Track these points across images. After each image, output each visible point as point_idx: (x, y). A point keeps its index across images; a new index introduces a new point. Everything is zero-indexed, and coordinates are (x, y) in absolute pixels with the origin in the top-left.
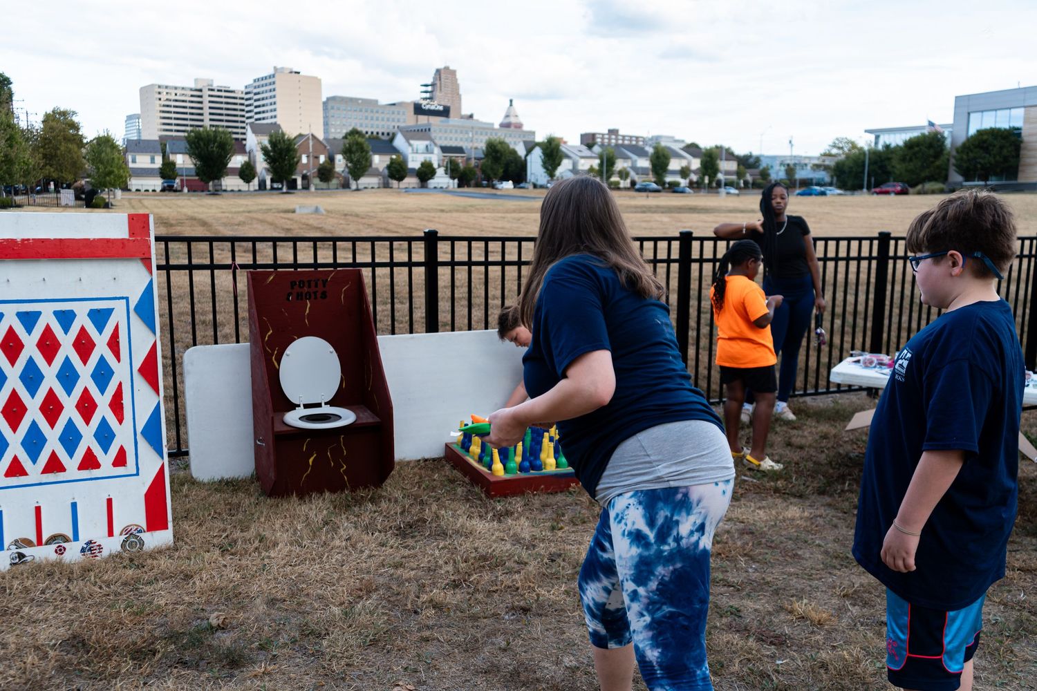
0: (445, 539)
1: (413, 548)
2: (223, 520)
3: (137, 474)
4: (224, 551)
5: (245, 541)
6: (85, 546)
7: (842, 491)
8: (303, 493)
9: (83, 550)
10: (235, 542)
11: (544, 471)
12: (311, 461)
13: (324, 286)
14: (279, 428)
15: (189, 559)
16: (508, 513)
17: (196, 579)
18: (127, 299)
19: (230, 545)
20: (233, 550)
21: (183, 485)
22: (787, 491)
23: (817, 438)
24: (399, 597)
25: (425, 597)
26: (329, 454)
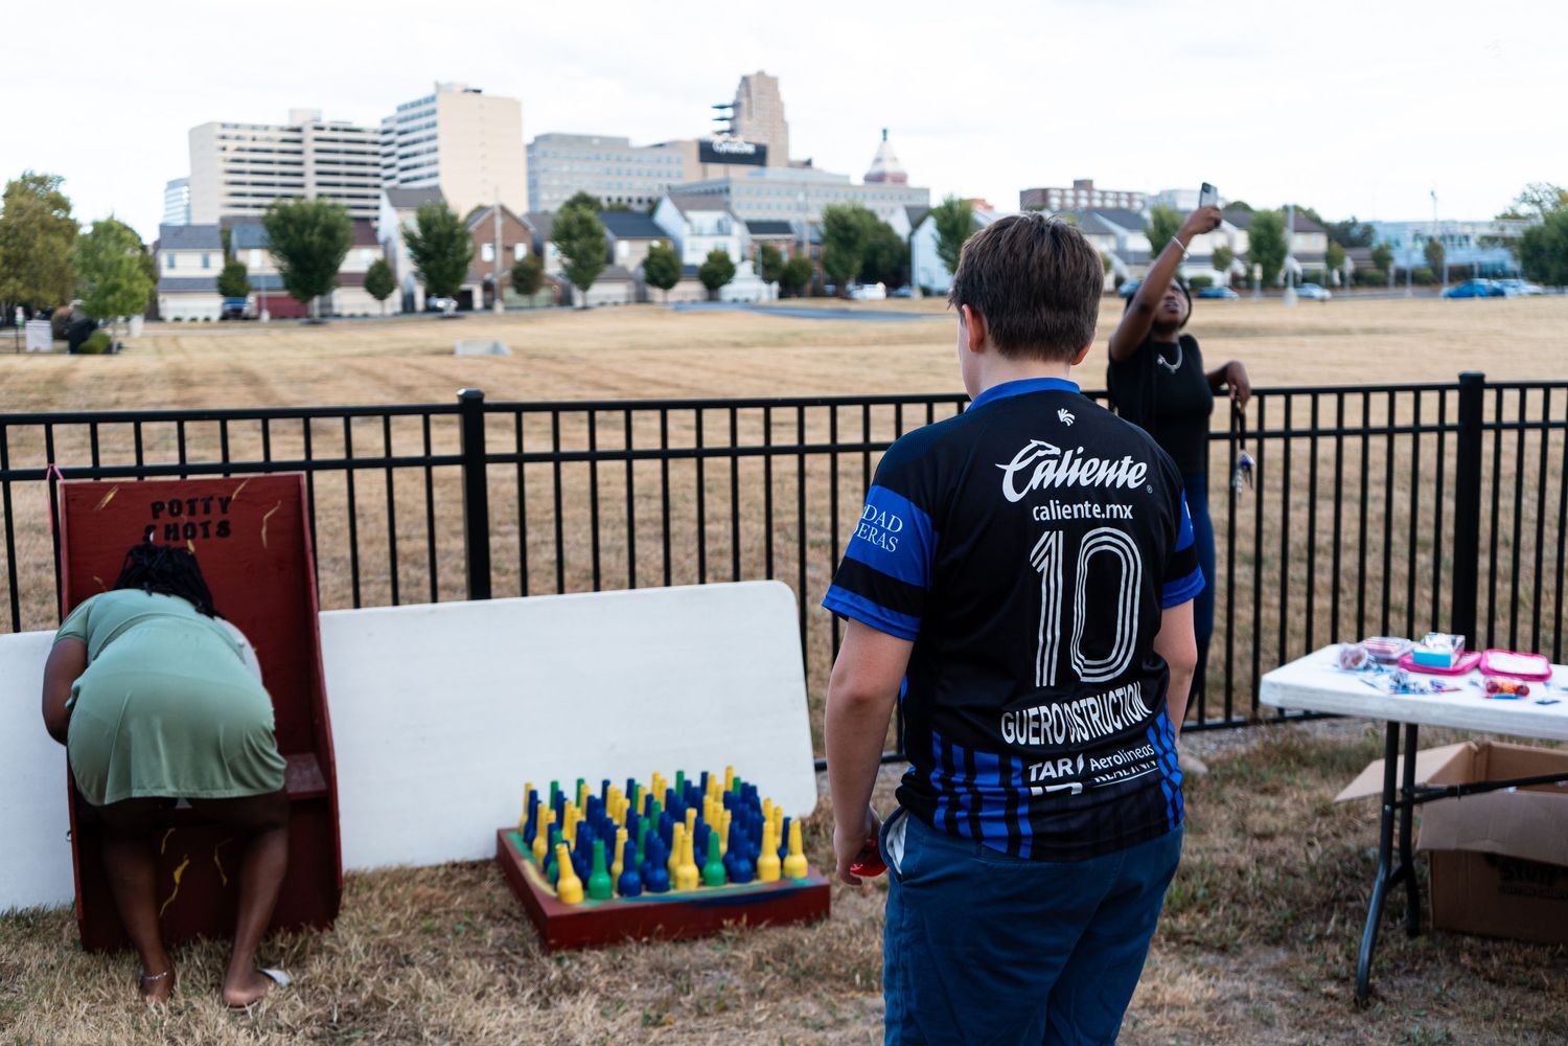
7: (1320, 937)
11: (672, 893)
12: (177, 875)
13: (224, 511)
16: (571, 989)
22: (1196, 938)
23: (1308, 811)
26: (216, 859)
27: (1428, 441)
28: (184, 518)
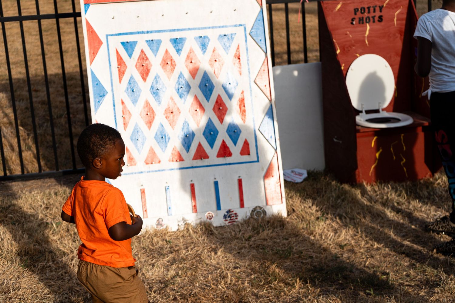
3: (258, 161)
6: (226, 214)
9: (225, 217)
12: (377, 155)
13: (381, 11)
18: (244, 25)
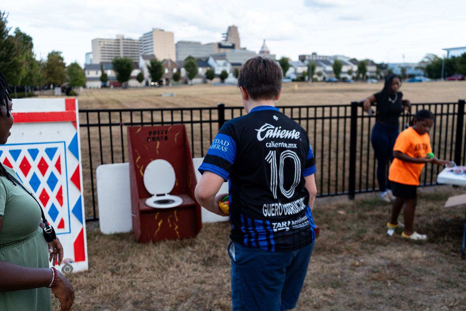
0: (228, 267)
1: (211, 272)
2: (114, 256)
4: (113, 273)
5: (124, 267)
7: (444, 241)
8: (156, 241)
10: (119, 267)
12: (159, 224)
13: (166, 134)
14: (143, 207)
15: (95, 277)
17: (98, 289)
18: (65, 142)
19: (117, 270)
20: (118, 273)
21: (95, 235)
24: (203, 301)
25: (216, 302)
26: (169, 221)
27: (451, 117)
28: (157, 135)
